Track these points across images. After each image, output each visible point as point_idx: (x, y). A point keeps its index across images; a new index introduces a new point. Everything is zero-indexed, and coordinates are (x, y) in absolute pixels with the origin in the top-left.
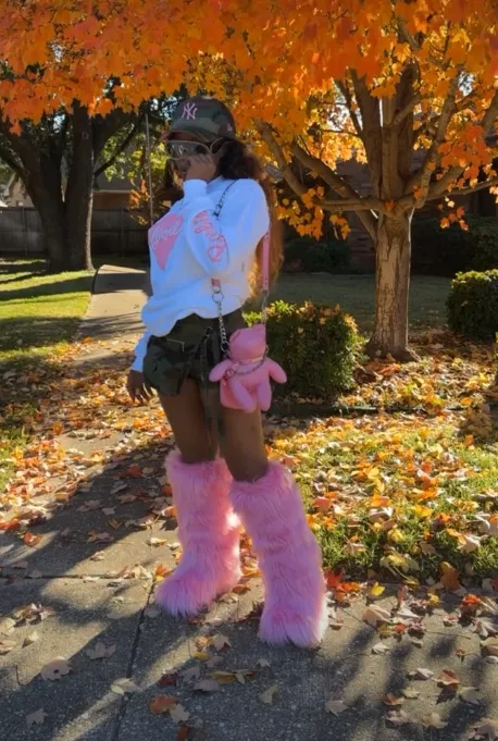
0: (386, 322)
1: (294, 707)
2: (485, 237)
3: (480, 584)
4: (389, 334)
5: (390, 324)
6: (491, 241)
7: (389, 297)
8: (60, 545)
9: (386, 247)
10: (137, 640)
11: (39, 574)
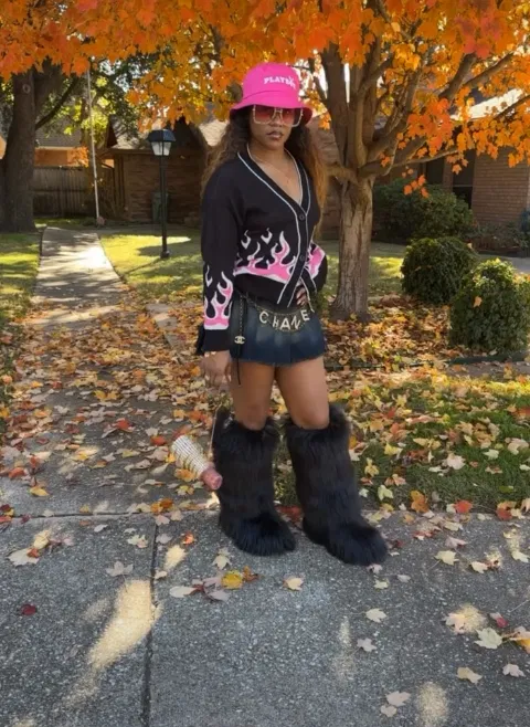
0: (349, 286)
1: (298, 607)
2: (432, 204)
3: (445, 508)
4: (351, 298)
5: (353, 289)
6: (438, 209)
7: (352, 262)
8: (66, 489)
9: (349, 213)
10: (154, 561)
11: (52, 513)
